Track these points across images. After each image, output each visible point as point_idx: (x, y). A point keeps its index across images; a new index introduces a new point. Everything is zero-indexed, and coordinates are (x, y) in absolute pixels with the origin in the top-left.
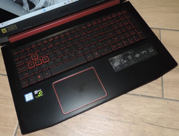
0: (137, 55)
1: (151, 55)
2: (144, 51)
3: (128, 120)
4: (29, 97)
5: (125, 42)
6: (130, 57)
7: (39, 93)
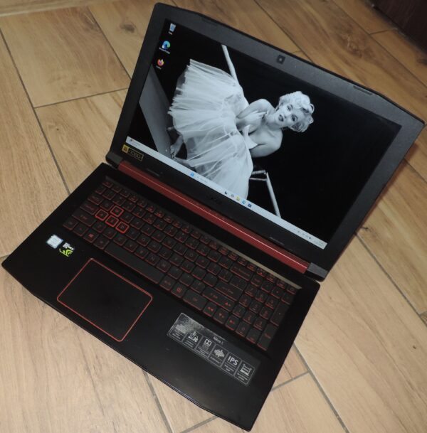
2: (236, 359)
4: (54, 241)
7: (67, 251)
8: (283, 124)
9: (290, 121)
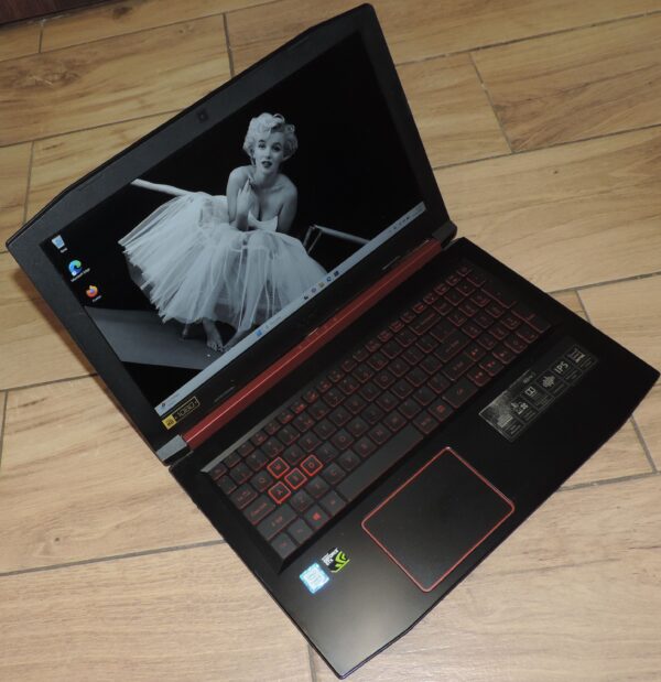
0: (549, 381)
1: (584, 368)
2: (559, 363)
3: (592, 557)
4: (315, 578)
5: (502, 355)
6: (531, 392)
7: (338, 559)
8: (274, 167)
9: (276, 155)
